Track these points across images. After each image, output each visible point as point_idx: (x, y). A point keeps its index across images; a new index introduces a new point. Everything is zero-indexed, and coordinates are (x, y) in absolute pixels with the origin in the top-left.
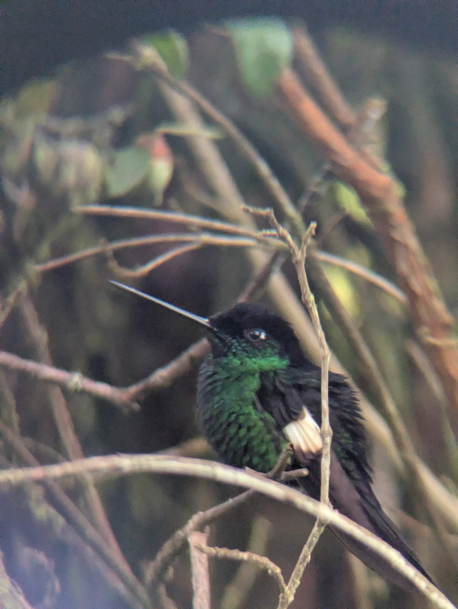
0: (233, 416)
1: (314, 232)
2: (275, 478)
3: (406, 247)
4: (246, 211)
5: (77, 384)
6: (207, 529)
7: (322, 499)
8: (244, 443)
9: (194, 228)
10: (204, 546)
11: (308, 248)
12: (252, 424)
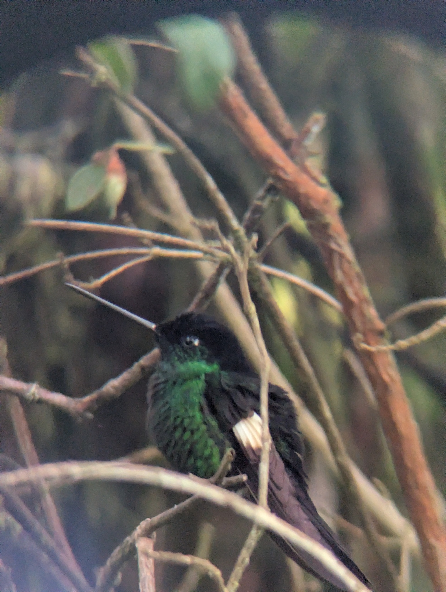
0: (179, 420)
1: (255, 245)
2: (217, 483)
3: (341, 256)
4: (194, 224)
5: (34, 394)
6: (155, 534)
7: (260, 503)
8: (188, 446)
9: (145, 241)
10: (151, 551)
11: (250, 259)
12: (195, 427)
